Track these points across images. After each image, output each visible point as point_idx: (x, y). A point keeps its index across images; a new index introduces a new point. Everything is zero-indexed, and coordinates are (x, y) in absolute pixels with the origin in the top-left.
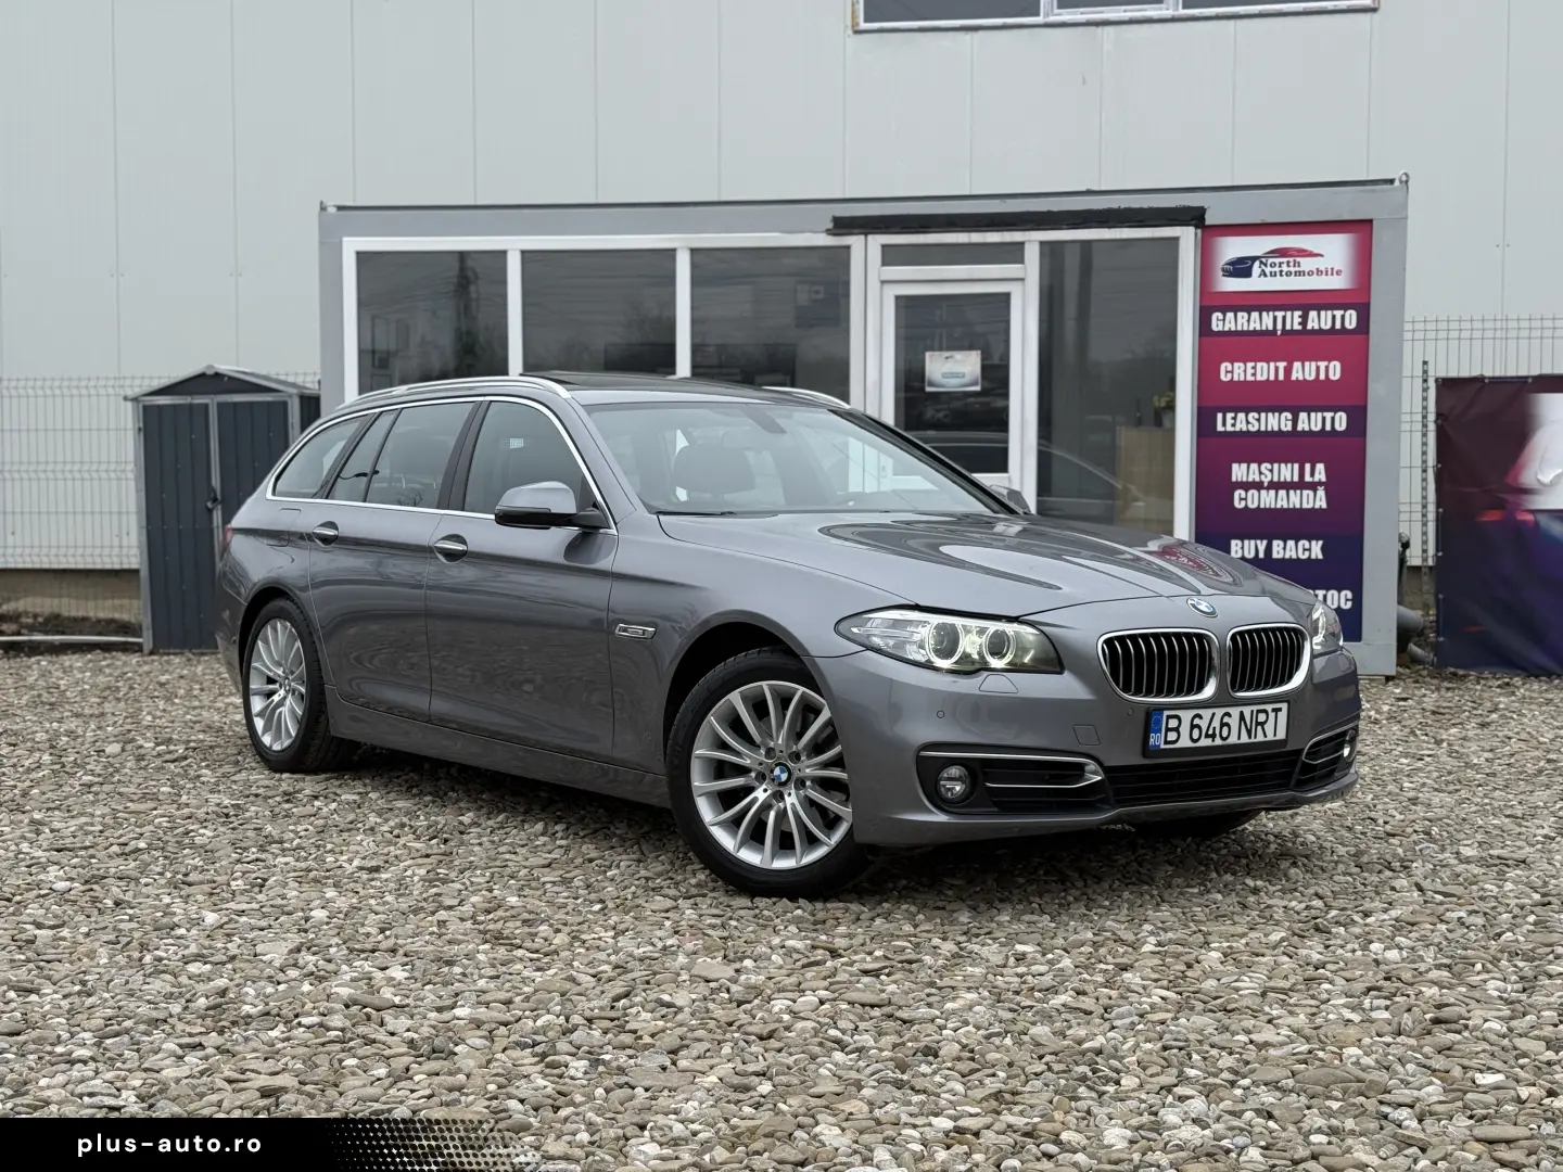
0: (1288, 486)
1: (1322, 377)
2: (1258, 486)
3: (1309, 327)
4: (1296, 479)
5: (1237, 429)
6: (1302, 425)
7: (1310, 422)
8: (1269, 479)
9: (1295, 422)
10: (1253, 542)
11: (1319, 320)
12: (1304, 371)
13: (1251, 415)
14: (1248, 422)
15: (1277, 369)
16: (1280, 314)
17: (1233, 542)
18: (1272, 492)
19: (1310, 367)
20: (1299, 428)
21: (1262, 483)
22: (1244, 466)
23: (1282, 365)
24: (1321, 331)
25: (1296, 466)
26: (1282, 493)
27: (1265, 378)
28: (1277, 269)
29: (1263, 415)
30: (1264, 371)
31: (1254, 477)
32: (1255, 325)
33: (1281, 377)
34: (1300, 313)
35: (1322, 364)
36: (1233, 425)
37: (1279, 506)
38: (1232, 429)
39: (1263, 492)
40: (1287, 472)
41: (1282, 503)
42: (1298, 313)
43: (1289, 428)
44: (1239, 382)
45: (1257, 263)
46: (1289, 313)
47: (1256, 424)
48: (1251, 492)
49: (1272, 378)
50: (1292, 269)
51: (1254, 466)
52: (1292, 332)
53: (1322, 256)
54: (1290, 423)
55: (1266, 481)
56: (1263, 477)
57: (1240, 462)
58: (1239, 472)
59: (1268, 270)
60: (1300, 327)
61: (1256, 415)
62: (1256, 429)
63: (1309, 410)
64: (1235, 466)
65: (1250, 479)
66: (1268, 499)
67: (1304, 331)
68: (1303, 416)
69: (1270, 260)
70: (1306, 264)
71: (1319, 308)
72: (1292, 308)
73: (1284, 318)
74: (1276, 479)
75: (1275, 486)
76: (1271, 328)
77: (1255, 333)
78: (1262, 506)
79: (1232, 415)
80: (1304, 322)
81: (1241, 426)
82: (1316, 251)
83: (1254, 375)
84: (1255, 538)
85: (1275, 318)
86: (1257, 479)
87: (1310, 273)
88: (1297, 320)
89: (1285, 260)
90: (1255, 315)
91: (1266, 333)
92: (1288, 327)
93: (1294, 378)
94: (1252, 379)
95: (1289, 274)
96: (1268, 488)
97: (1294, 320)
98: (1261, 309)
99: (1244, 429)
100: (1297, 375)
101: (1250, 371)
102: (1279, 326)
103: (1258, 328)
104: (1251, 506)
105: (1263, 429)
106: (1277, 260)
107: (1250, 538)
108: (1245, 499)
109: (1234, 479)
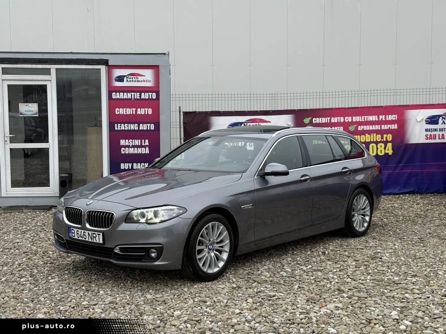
0: (137, 147)
1: (146, 113)
2: (128, 147)
3: (142, 98)
4: (140, 144)
5: (122, 129)
6: (141, 128)
7: (143, 127)
8: (132, 144)
9: (139, 127)
10: (127, 164)
11: (145, 96)
12: (141, 111)
13: (125, 125)
14: (125, 127)
15: (133, 110)
16: (133, 94)
17: (122, 164)
18: (133, 149)
19: (143, 110)
20: (140, 129)
21: (129, 146)
22: (124, 140)
23: (134, 109)
24: (145, 99)
25: (140, 140)
26: (136, 149)
27: (129, 113)
28: (131, 80)
29: (129, 125)
30: (129, 111)
31: (127, 144)
32: (125, 97)
33: (134, 113)
34: (139, 93)
35: (146, 109)
36: (120, 128)
37: (135, 153)
38: (120, 129)
39: (130, 149)
40: (137, 142)
41: (136, 152)
42: (138, 94)
43: (137, 129)
44: (121, 114)
45: (125, 78)
46: (136, 93)
47: (127, 127)
48: (126, 149)
49: (131, 113)
50: (136, 80)
51: (127, 141)
52: (137, 99)
53: (145, 76)
54: (137, 127)
55: (131, 145)
56: (130, 144)
57: (123, 139)
58: (122, 142)
59: (129, 80)
60: (139, 98)
61: (127, 125)
62: (127, 129)
63: (143, 123)
64: (121, 141)
65: (126, 145)
66: (131, 151)
67: (140, 99)
68: (141, 125)
69: (129, 77)
70: (140, 78)
71: (145, 92)
72: (137, 92)
73: (134, 95)
74: (134, 145)
75: (134, 147)
76: (130, 98)
77: (126, 99)
78: (130, 153)
79: (120, 125)
80: (140, 96)
81: (123, 128)
82: (143, 75)
83: (126, 112)
84: (128, 163)
85: (132, 95)
86: (128, 145)
87: (141, 81)
88: (138, 95)
89: (134, 77)
90: (125, 94)
91: (129, 99)
92: (136, 98)
93: (138, 113)
94: (126, 113)
95: (135, 81)
96: (131, 147)
97: (137, 96)
98: (127, 92)
99: (124, 129)
100: (139, 112)
101: (125, 111)
102: (133, 97)
103: (127, 98)
104: (126, 153)
105: (129, 129)
106: (131, 77)
107: (126, 163)
108: (125, 151)
109: (121, 145)
